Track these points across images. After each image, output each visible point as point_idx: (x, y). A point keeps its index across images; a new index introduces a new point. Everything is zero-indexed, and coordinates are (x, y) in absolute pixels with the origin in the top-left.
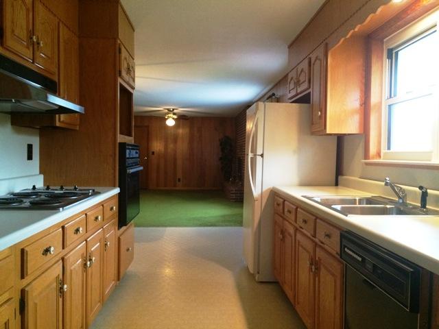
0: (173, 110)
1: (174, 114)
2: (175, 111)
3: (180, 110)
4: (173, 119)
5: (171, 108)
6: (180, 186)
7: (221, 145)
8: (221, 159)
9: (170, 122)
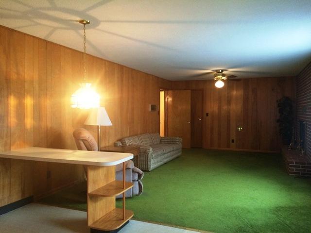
0: (222, 71)
1: (223, 75)
2: (224, 72)
3: (230, 71)
4: (223, 80)
5: (220, 69)
6: (233, 147)
7: (279, 106)
8: (278, 121)
9: (219, 84)
